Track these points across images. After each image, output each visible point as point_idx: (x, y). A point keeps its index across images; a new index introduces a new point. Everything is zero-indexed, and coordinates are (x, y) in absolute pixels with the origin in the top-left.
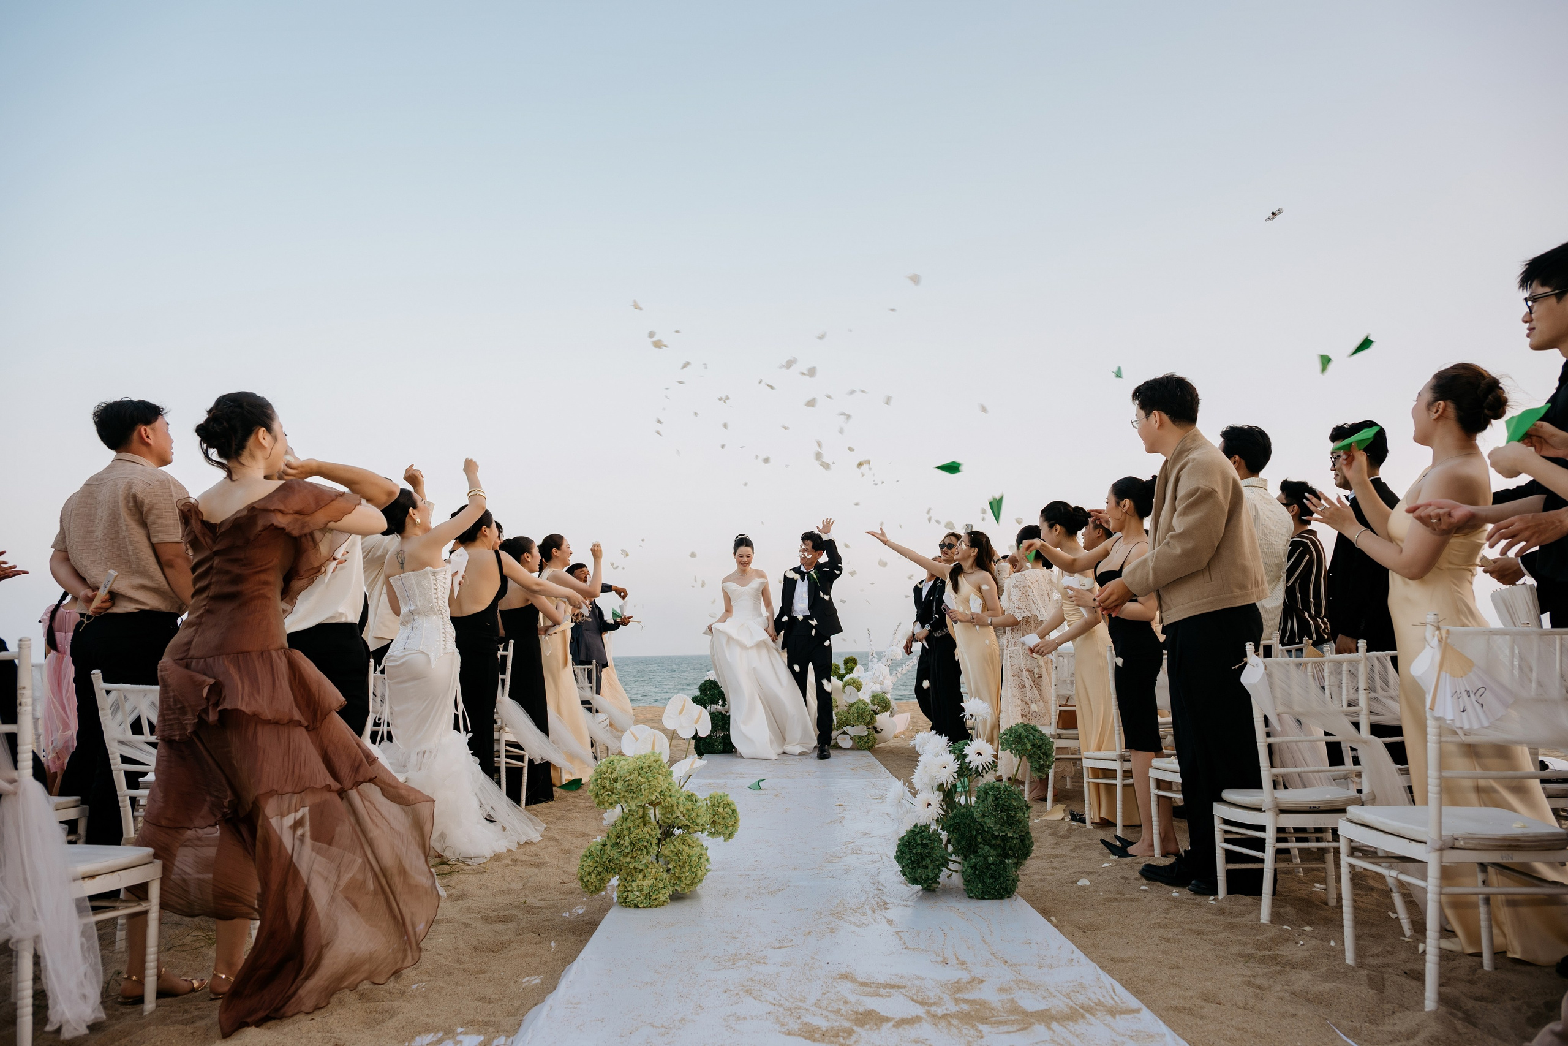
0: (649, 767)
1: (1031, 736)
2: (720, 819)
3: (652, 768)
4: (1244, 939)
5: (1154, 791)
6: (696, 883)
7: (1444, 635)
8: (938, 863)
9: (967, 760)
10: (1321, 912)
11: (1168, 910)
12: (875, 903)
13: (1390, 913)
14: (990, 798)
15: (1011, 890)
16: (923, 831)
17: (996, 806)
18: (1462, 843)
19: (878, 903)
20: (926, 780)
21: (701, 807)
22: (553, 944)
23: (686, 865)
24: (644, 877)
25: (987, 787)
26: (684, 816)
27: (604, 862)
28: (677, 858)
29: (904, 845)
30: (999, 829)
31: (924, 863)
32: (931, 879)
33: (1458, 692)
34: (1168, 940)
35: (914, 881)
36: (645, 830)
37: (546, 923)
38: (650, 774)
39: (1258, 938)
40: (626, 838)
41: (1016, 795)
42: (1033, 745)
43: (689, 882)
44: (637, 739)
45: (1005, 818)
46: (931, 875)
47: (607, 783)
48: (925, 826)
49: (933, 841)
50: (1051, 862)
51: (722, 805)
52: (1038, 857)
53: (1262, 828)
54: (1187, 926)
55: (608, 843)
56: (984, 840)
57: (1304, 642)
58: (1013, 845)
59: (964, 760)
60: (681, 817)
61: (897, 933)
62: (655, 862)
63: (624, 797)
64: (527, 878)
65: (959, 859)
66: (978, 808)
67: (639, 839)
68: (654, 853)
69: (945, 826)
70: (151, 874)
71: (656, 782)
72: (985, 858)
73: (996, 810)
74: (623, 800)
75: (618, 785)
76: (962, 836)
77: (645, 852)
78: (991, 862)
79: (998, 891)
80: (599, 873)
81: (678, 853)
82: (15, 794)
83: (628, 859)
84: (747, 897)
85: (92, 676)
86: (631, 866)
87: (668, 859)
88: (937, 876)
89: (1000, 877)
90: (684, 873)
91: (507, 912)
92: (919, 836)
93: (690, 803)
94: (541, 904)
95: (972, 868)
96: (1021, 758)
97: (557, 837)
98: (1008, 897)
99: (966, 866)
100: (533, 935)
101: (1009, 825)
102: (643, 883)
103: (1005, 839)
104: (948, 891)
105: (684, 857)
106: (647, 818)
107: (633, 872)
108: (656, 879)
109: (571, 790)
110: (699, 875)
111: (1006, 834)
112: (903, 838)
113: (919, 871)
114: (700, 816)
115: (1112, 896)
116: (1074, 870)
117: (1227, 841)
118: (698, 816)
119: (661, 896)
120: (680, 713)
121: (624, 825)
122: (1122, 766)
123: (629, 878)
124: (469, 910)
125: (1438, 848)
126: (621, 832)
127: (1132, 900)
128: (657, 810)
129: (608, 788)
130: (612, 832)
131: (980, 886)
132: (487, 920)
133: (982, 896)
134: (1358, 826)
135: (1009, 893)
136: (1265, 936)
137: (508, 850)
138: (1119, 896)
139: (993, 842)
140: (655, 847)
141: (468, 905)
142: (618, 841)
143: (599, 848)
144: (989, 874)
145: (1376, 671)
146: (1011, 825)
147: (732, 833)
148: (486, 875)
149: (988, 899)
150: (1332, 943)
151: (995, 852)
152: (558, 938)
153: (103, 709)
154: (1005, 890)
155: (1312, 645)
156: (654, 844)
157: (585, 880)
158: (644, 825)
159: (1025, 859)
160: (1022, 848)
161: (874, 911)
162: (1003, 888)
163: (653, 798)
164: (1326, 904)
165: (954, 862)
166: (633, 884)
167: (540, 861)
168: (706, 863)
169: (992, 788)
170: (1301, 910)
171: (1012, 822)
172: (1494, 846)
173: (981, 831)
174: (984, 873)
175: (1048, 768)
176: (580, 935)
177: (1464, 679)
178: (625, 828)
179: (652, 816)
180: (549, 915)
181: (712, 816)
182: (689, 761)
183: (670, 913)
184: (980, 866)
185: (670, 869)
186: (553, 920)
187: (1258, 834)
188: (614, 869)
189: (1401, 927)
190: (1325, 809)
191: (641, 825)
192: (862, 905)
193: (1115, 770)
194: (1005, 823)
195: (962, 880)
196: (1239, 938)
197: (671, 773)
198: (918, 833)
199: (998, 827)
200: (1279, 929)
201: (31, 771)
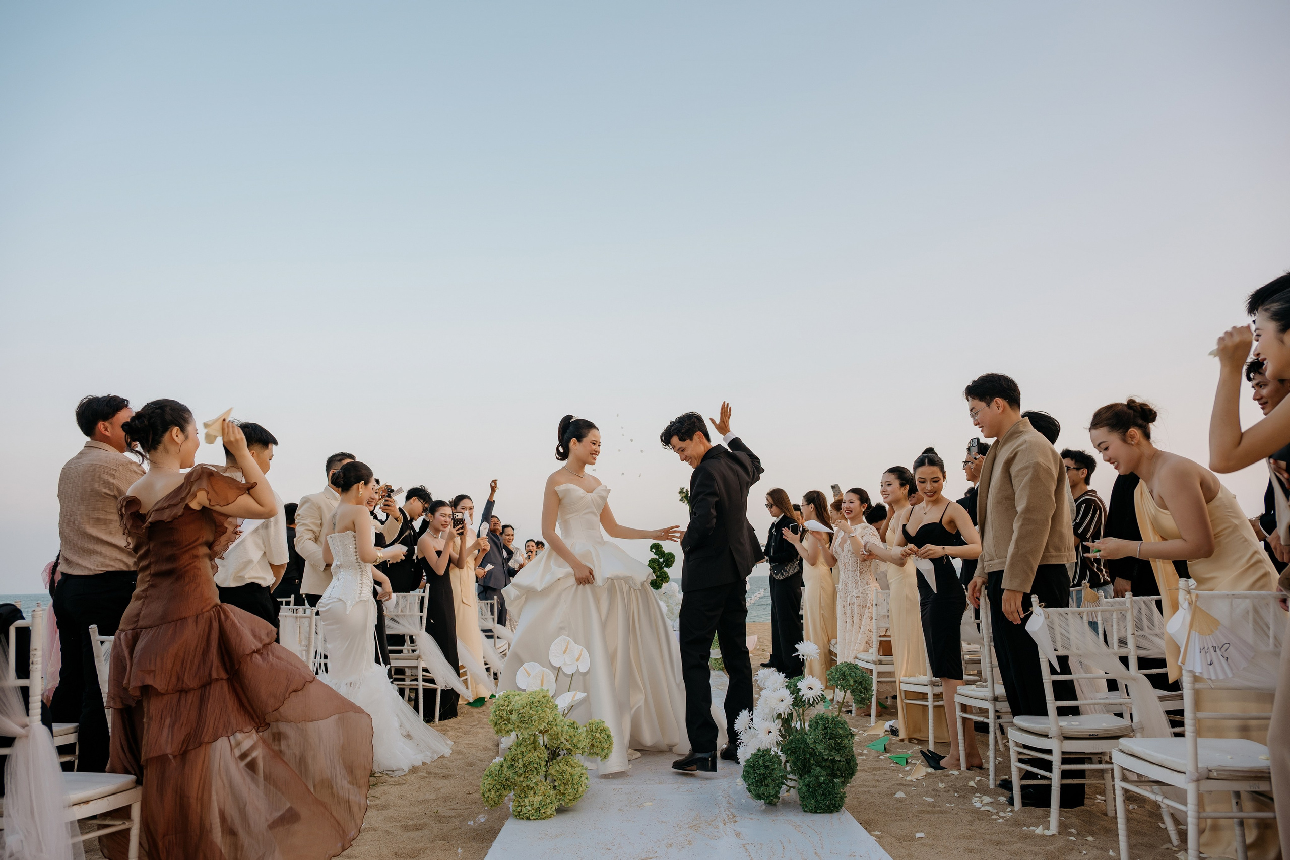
0: (538, 702)
1: (853, 674)
2: (598, 743)
3: (541, 703)
4: (1036, 849)
5: (959, 714)
6: (577, 798)
7: (1194, 598)
8: (777, 782)
9: (801, 694)
10: (1102, 823)
11: (972, 822)
12: (726, 816)
13: (1160, 824)
14: (821, 727)
15: (839, 805)
16: (765, 755)
17: (825, 734)
18: (1215, 774)
19: (728, 816)
20: (767, 711)
21: (581, 733)
22: (460, 851)
23: (569, 783)
24: (535, 793)
25: (817, 718)
26: (567, 741)
27: (502, 781)
28: (561, 777)
29: (749, 766)
30: (828, 754)
31: (766, 782)
32: (773, 796)
33: (1206, 648)
34: (971, 851)
35: (759, 797)
36: (536, 754)
37: (454, 831)
38: (539, 708)
39: (1048, 848)
40: (520, 761)
41: (842, 724)
42: (855, 681)
43: (571, 798)
44: (529, 675)
45: (833, 745)
46: (772, 792)
47: (505, 713)
48: (766, 750)
49: (773, 763)
50: (875, 775)
51: (599, 730)
52: (863, 770)
53: (1049, 752)
54: (987, 837)
55: (505, 765)
56: (816, 762)
57: (1083, 585)
58: (841, 767)
59: (798, 693)
60: (565, 742)
61: (744, 845)
62: (543, 780)
63: (518, 727)
64: (439, 789)
65: (795, 778)
66: (810, 735)
67: (530, 762)
68: (542, 773)
69: (783, 749)
70: (133, 799)
71: (544, 714)
72: (817, 778)
73: (825, 738)
74: (517, 729)
75: (513, 717)
76: (797, 758)
77: (535, 773)
78: (822, 781)
79: (828, 807)
80: (498, 790)
81: (563, 773)
82: (27, 736)
83: (521, 779)
84: (620, 810)
85: (90, 630)
86: (524, 784)
87: (555, 778)
88: (778, 792)
89: (829, 795)
90: (567, 790)
91: (422, 821)
92: (762, 758)
93: (572, 730)
94: (451, 813)
95: (806, 786)
96: (845, 692)
97: (464, 751)
98: (837, 811)
99: (801, 784)
100: (443, 842)
101: (836, 750)
102: (533, 799)
103: (833, 761)
104: (787, 804)
105: (568, 776)
106: (537, 744)
107: (526, 789)
108: (545, 795)
110: (580, 792)
111: (835, 758)
112: (748, 760)
113: (762, 789)
114: (580, 741)
115: (925, 808)
116: (893, 783)
117: (1021, 761)
118: (579, 741)
119: (548, 810)
120: (564, 653)
121: (518, 750)
122: (932, 691)
123: (522, 795)
124: (391, 819)
125: (1195, 780)
126: (515, 755)
127: (942, 812)
128: (545, 737)
129: (505, 718)
130: (508, 755)
131: (813, 802)
132: (406, 828)
133: (815, 810)
134: (1129, 756)
135: (838, 808)
136: (1054, 846)
137: (424, 764)
138: (930, 808)
139: (824, 764)
140: (544, 769)
141: (390, 815)
142: (513, 763)
143: (498, 768)
144: (820, 792)
145: (1143, 612)
146: (838, 750)
148: (405, 787)
149: (820, 813)
150: (1111, 853)
151: (826, 773)
152: (464, 845)
153: (98, 657)
154: (834, 805)
155: (1090, 587)
156: (542, 766)
157: (486, 796)
158: (535, 750)
159: (851, 778)
160: (848, 769)
161: (725, 824)
162: (832, 804)
163: (542, 728)
164: (1106, 815)
165: (792, 780)
166: (525, 800)
167: (451, 773)
168: (586, 781)
169: (822, 718)
170: (1084, 821)
171: (839, 747)
172: (1242, 777)
173: (813, 755)
174: (816, 790)
175: (868, 700)
176: (482, 842)
177: (1211, 636)
178: (519, 752)
179: (541, 742)
180: (457, 823)
181: (591, 740)
182: (571, 694)
183: (556, 824)
184: (814, 785)
185: (556, 786)
186: (460, 828)
187: (1046, 757)
188: (510, 786)
189: (1169, 837)
190: (1102, 736)
191: (532, 750)
192: (715, 818)
193: (927, 694)
194: (833, 748)
195: (798, 796)
196: (1032, 848)
197: (557, 706)
198: (761, 756)
199: (827, 752)
200: (1065, 840)
201: (39, 717)
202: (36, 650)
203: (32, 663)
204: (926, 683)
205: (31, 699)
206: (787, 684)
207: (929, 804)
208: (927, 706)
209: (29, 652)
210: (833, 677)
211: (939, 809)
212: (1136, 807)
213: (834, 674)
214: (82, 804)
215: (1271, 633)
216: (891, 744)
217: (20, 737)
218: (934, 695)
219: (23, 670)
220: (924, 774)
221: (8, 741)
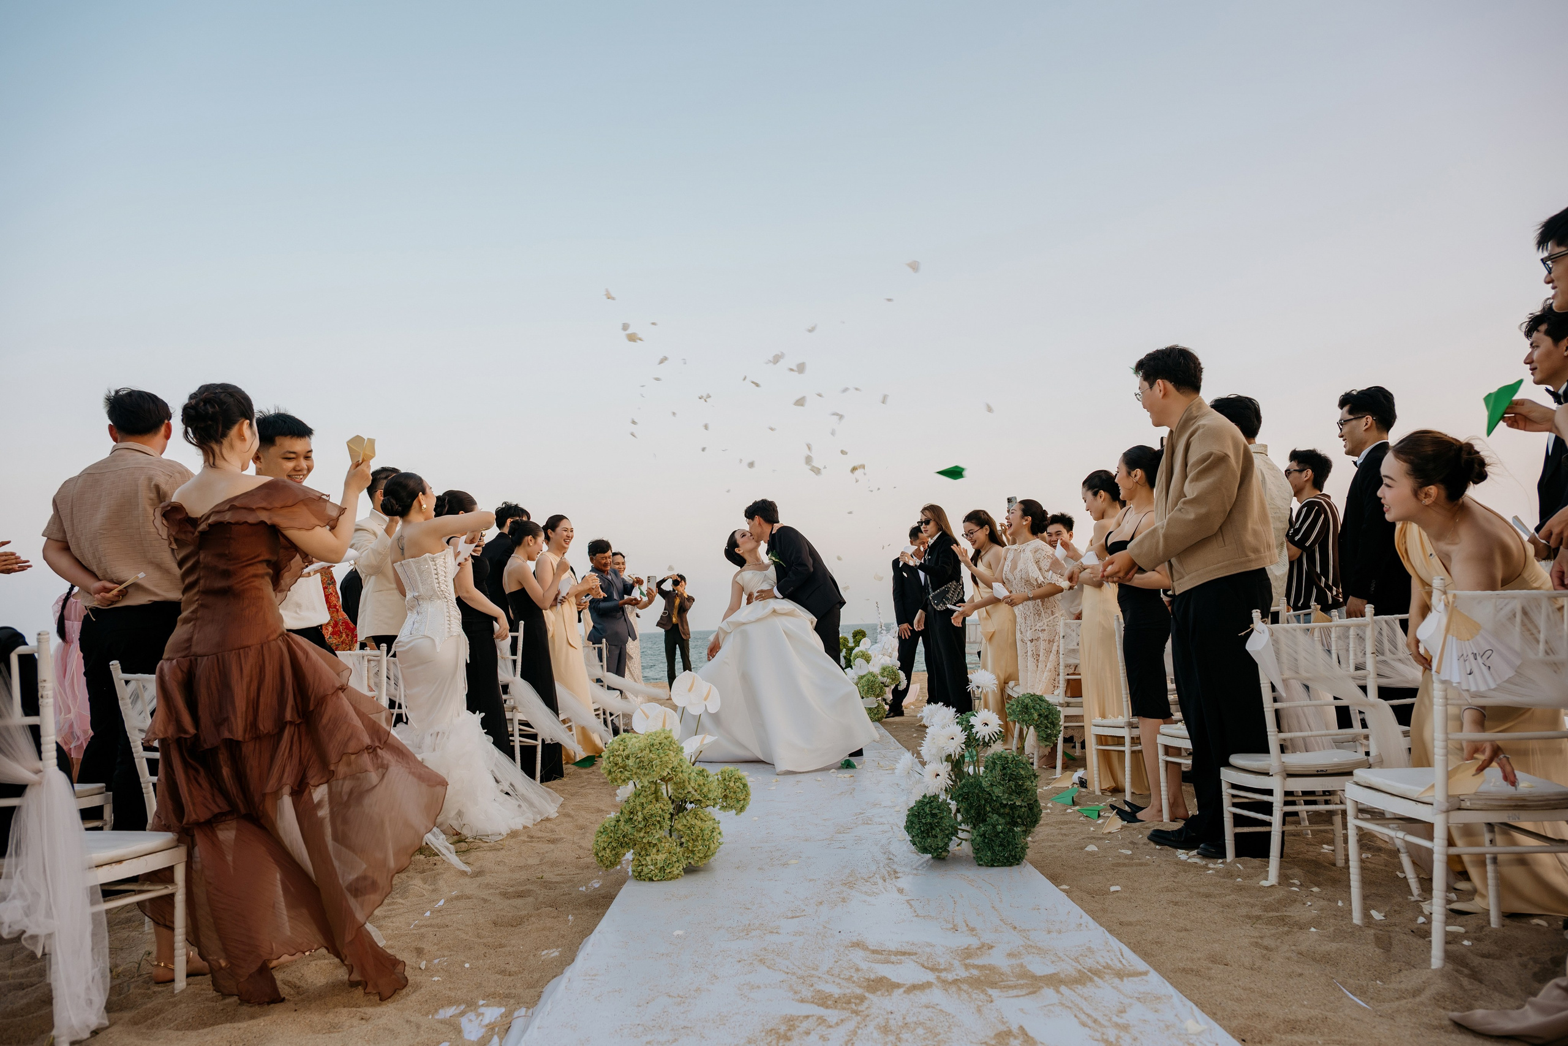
0: (660, 743)
1: (1038, 706)
2: (732, 793)
3: (663, 745)
4: (1252, 901)
5: (1162, 757)
6: (709, 856)
7: (1451, 599)
8: (947, 832)
9: (974, 730)
10: (1329, 873)
11: (1177, 873)
12: (885, 873)
13: (1398, 873)
14: (999, 767)
15: (1020, 857)
16: (932, 802)
17: (1004, 775)
18: (1468, 804)
19: (888, 872)
20: (934, 751)
21: (712, 782)
22: (570, 917)
23: (699, 839)
24: (658, 851)
25: (995, 757)
26: (696, 791)
27: (619, 837)
28: (689, 832)
29: (914, 815)
30: (1007, 798)
31: (934, 832)
32: (941, 848)
33: (1465, 655)
34: (1176, 904)
35: (924, 850)
36: (658, 805)
37: (563, 897)
38: (661, 751)
39: (1266, 899)
40: (640, 813)
41: (1024, 764)
42: (1040, 715)
43: (702, 855)
44: (648, 717)
45: (1013, 787)
46: (941, 844)
47: (620, 760)
48: (933, 796)
49: (942, 811)
50: (1061, 829)
51: (733, 779)
52: (1047, 824)
53: (1270, 792)
54: (1195, 889)
55: (621, 819)
56: (992, 809)
57: (1311, 607)
58: (1022, 813)
59: (971, 730)
60: (693, 792)
61: (908, 901)
62: (668, 836)
63: (636, 773)
64: (543, 853)
65: (968, 828)
66: (986, 777)
67: (652, 815)
68: (667, 827)
69: (954, 796)
70: (176, 859)
71: (667, 758)
72: (994, 827)
73: (1004, 780)
74: (635, 776)
75: (630, 762)
76: (971, 806)
77: (658, 826)
78: (1000, 831)
79: (1007, 859)
80: (614, 849)
81: (692, 826)
82: (40, 783)
83: (642, 834)
84: (760, 869)
85: (111, 667)
86: (645, 841)
87: (681, 833)
88: (947, 844)
89: (1009, 845)
90: (697, 846)
91: (524, 888)
92: (928, 806)
93: (701, 778)
94: (559, 879)
95: (981, 836)
96: (1028, 728)
97: (572, 813)
98: (1017, 864)
99: (975, 834)
100: (551, 909)
101: (1017, 793)
102: (657, 857)
103: (1013, 807)
104: (957, 860)
105: (697, 831)
106: (660, 794)
107: (647, 846)
108: (670, 853)
109: (585, 767)
110: (712, 848)
111: (1015, 803)
112: (912, 808)
113: (929, 841)
114: (711, 791)
115: (1121, 861)
116: (1083, 836)
117: (1235, 805)
118: (709, 791)
119: (675, 869)
120: (690, 690)
121: (636, 801)
122: (1130, 734)
123: (643, 853)
124: (488, 886)
125: (1444, 811)
126: (634, 808)
127: (1141, 865)
128: (669, 786)
129: (621, 765)
130: (625, 808)
131: (989, 854)
132: (505, 895)
133: (991, 864)
134: (1366, 789)
135: (1018, 860)
136: (1273, 897)
137: (525, 827)
138: (1127, 861)
139: (1002, 811)
140: (668, 822)
141: (486, 882)
142: (631, 816)
143: (613, 823)
144: (998, 842)
145: (1384, 633)
146: (1019, 794)
147: (743, 806)
148: (503, 852)
149: (998, 866)
150: (1340, 904)
151: (1004, 821)
152: (575, 912)
154: (1014, 857)
155: (1320, 610)
156: (666, 819)
157: (600, 855)
158: (657, 801)
159: (1034, 826)
160: (1031, 816)
161: (885, 881)
162: (1012, 855)
163: (665, 774)
164: (1334, 865)
165: (963, 830)
166: (647, 858)
167: (556, 836)
168: (719, 836)
169: (1000, 757)
170: (1308, 871)
171: (1020, 791)
172: (1500, 806)
173: (989, 800)
174: (993, 841)
175: (1055, 737)
176: (597, 909)
177: (1470, 642)
178: (638, 804)
179: (664, 792)
180: (566, 889)
181: (723, 790)
182: (699, 738)
183: (684, 886)
184: (989, 834)
185: (683, 843)
186: (569, 894)
187: (1266, 798)
188: (629, 843)
189: (1409, 886)
190: (1332, 772)
191: (654, 801)
192: (873, 874)
193: (1124, 737)
194: (1013, 791)
195: (972, 849)
196: (1247, 900)
197: (682, 749)
198: (927, 803)
199: (1006, 796)
200: (1286, 891)
201: (55, 761)
202: (45, 681)
203: (42, 697)
204: (1122, 725)
205: (43, 740)
206: (957, 720)
207: (1126, 857)
208: (1124, 751)
209: (37, 684)
210: (1013, 711)
211: (1137, 861)
212: (1370, 856)
213: (1015, 706)
214: (113, 864)
215: (1542, 637)
216: (1080, 796)
217: (33, 785)
218: (1132, 738)
219: (31, 705)
220: (1120, 827)
221: (18, 790)
